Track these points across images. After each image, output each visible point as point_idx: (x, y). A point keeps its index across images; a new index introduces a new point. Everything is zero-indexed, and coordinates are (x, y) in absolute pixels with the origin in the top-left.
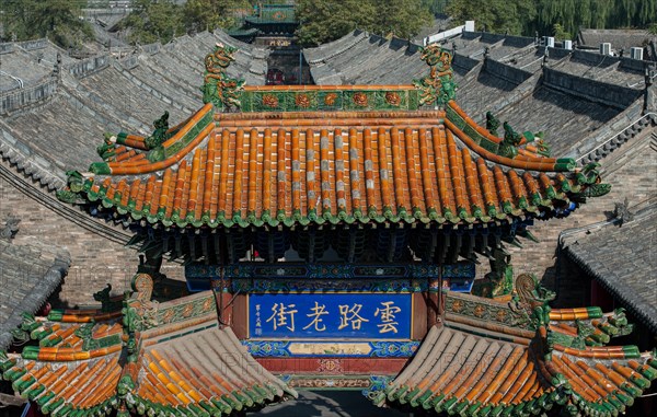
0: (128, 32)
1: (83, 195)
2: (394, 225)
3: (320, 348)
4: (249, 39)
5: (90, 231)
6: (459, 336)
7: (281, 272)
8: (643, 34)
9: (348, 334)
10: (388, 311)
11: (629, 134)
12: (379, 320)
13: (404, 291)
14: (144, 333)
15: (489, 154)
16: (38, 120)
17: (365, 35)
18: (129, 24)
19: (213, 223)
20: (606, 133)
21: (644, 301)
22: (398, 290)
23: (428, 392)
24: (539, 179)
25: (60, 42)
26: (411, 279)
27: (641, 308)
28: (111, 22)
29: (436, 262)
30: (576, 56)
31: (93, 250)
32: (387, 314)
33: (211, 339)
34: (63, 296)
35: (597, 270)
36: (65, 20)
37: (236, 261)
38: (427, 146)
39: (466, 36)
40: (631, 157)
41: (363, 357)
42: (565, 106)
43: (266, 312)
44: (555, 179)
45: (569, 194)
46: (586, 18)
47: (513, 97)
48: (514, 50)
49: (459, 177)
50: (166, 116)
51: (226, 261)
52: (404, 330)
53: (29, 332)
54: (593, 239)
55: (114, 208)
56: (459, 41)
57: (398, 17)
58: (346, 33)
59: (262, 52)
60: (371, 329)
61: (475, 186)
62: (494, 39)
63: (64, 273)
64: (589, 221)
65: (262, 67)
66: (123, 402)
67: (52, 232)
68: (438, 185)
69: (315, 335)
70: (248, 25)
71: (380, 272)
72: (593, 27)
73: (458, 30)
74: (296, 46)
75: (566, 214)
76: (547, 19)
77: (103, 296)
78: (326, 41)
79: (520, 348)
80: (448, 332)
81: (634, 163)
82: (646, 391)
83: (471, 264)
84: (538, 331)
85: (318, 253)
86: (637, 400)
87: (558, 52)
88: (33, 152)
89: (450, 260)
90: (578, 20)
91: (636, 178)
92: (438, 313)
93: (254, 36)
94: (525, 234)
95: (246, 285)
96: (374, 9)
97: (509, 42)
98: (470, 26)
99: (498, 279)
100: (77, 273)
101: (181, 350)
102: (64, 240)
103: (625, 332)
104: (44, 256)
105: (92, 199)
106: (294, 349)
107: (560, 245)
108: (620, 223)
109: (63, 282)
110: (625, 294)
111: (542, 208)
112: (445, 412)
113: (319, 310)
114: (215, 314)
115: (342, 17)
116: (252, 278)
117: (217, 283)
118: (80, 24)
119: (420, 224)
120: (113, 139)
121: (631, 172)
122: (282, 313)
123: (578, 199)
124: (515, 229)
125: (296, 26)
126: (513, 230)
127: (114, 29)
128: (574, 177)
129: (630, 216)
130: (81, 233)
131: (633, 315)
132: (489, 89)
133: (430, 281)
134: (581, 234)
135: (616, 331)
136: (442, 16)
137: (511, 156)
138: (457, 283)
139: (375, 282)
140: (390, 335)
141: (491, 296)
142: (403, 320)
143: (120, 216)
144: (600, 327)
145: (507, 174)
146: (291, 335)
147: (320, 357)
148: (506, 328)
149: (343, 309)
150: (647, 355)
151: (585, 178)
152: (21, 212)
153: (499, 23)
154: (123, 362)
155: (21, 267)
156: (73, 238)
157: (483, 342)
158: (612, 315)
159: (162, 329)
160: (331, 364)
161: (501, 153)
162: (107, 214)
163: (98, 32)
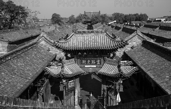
0: (69, 23)
1: (56, 45)
2: (98, 49)
3: (89, 66)
4: (85, 24)
5: (59, 50)
6: (108, 64)
7: (83, 56)
8: (140, 22)
9: (93, 64)
10: (98, 61)
11: (134, 36)
12: (97, 62)
13: (101, 58)
14: (65, 64)
15: (112, 39)
16: (53, 35)
17: (101, 23)
18: (69, 22)
19: (73, 49)
20: (131, 36)
21: (135, 60)
22: (100, 58)
23: (104, 72)
24: (119, 43)
25: (59, 24)
26: (102, 57)
27: (134, 61)
28: (66, 21)
29: (105, 54)
30: (129, 25)
31: (60, 53)
32: (98, 62)
33: (74, 65)
34: (56, 59)
35: (129, 55)
36: (60, 21)
37: (77, 54)
38: (103, 38)
39: (115, 23)
40: (134, 39)
41: (95, 67)
42: (126, 32)
43: (82, 61)
44: (121, 43)
45: (123, 45)
46: (132, 20)
47: (119, 31)
48: (121, 25)
49: (108, 43)
50: (68, 34)
51: (76, 54)
52: (101, 64)
53: (50, 64)
54: (129, 51)
55: (60, 47)
56: (114, 23)
57: (105, 20)
58: (98, 23)
59: (87, 25)
60: (96, 64)
61: (110, 44)
62: (118, 23)
63: (56, 56)
64: (128, 48)
65: (87, 27)
66: (61, 74)
67: (54, 50)
68: (105, 44)
69: (88, 64)
70: (85, 22)
71: (97, 56)
72: (133, 21)
73: (113, 22)
74: (91, 25)
75: (123, 48)
76: (126, 20)
77: (60, 59)
78: (95, 24)
79: (116, 66)
80: (107, 64)
81: (135, 40)
82: (134, 72)
83: (110, 55)
84: (119, 64)
85: (89, 53)
86: (133, 74)
87: (127, 25)
88: (51, 40)
89: (107, 54)
90: (131, 20)
91: (135, 42)
92: (105, 61)
93: (86, 23)
94: (117, 51)
95: (79, 58)
96: (102, 19)
97: (121, 23)
98: (115, 21)
99: (114, 57)
100: (58, 56)
101: (70, 66)
102: (56, 51)
103: (132, 64)
104: (53, 54)
105: (57, 46)
106: (86, 66)
107: (124, 52)
108: (133, 49)
109: (56, 57)
110: (132, 59)
111: (119, 47)
112: (106, 75)
113: (89, 61)
114: (75, 62)
115: (98, 20)
116: (80, 57)
117: (75, 57)
118: (62, 22)
119: (102, 49)
120: (61, 38)
121: (134, 41)
122: (84, 61)
123: (124, 46)
124: (116, 50)
125: (91, 22)
126: (115, 50)
127: (67, 22)
128: (124, 42)
129: (134, 48)
130: (58, 51)
131: (133, 62)
132: (116, 30)
133: (104, 57)
134: (127, 50)
135: (131, 64)
136: (112, 20)
137: (115, 40)
138: (108, 57)
139: (96, 57)
140: (99, 64)
141: (113, 59)
142: (100, 62)
143: (61, 48)
144: (128, 63)
145: (115, 42)
146: (85, 64)
147: (89, 67)
148: (115, 64)
149: (92, 61)
150: (135, 67)
151: (125, 43)
152: (50, 48)
153: (119, 21)
154: (62, 68)
155: (50, 55)
156: (57, 51)
157: (111, 65)
158: (130, 62)
159: (67, 64)
160: (91, 68)
161: (114, 39)
162: (59, 48)
163: (65, 23)
